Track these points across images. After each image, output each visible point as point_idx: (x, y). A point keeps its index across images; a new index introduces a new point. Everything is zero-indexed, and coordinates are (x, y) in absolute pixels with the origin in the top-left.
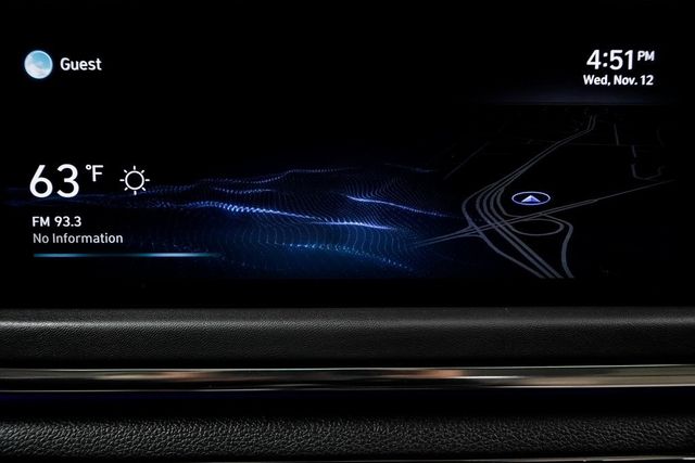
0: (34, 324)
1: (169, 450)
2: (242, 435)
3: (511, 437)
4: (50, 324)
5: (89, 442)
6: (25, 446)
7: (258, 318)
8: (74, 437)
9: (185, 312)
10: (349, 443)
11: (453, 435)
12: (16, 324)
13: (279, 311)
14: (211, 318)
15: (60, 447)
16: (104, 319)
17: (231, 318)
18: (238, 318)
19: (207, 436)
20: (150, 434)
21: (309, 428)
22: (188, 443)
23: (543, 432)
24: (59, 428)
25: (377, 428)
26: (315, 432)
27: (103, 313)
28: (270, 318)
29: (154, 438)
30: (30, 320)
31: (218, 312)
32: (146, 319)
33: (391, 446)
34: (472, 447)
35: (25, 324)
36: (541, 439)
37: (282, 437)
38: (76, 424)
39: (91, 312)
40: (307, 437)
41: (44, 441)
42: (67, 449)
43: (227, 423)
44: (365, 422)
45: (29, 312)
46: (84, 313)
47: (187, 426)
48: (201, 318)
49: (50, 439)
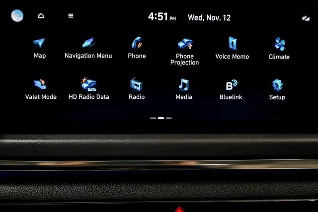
0: (24, 141)
1: (84, 197)
2: (117, 190)
3: (234, 191)
5: (49, 193)
6: (20, 195)
7: (124, 138)
8: (42, 191)
10: (164, 193)
11: (209, 190)
13: (133, 135)
14: (103, 139)
15: (35, 196)
16: (55, 138)
17: (112, 139)
18: (115, 138)
19: (101, 190)
20: (76, 189)
21: (146, 187)
22: (92, 193)
23: (249, 189)
24: (35, 187)
25: (176, 187)
26: (149, 189)
27: (55, 136)
28: (129, 138)
29: (77, 192)
30: (22, 139)
31: (106, 136)
32: (74, 139)
33: (182, 195)
34: (218, 195)
35: (20, 141)
36: (248, 191)
37: (134, 191)
38: (43, 185)
39: (49, 136)
40: (145, 191)
41: (28, 193)
42: (39, 196)
43: (110, 185)
44: (171, 184)
46: (46, 136)
47: (92, 186)
48: (98, 138)
49: (31, 192)
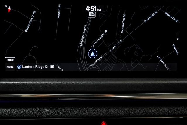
1: (48, 115)
2: (67, 111)
3: (136, 112)
4: (17, 82)
5: (27, 113)
8: (23, 112)
9: (52, 79)
10: (95, 113)
11: (121, 111)
12: (8, 82)
14: (59, 81)
15: (19, 115)
16: (31, 81)
17: (64, 81)
19: (58, 111)
20: (43, 111)
22: (53, 113)
24: (19, 109)
25: (102, 110)
26: (86, 111)
27: (31, 79)
33: (105, 114)
34: (126, 114)
36: (144, 112)
37: (77, 112)
38: (24, 108)
39: (27, 79)
40: (84, 112)
41: (15, 113)
42: (21, 115)
43: (63, 108)
44: (99, 108)
45: (11, 79)
46: (26, 79)
47: (52, 109)
48: (56, 81)
49: (17, 112)
